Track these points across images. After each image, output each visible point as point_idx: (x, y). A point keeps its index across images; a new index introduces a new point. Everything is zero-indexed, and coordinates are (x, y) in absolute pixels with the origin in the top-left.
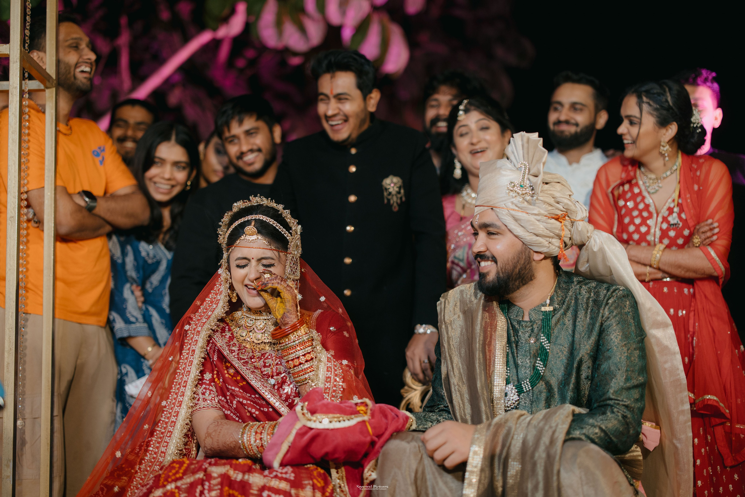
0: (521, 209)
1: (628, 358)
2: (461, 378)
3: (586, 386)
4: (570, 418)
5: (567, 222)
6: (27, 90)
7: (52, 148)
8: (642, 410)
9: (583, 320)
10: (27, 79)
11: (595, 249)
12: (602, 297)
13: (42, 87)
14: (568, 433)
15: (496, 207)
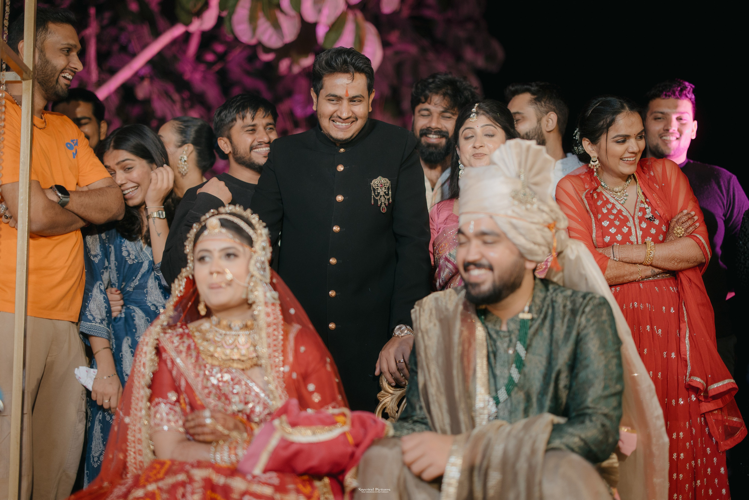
1: (606, 366)
2: (438, 388)
3: (564, 395)
4: (549, 428)
6: (4, 82)
7: (27, 142)
8: (619, 418)
9: (560, 329)
10: (4, 70)
12: (578, 305)
13: (19, 78)
14: (549, 442)
15: (495, 215)
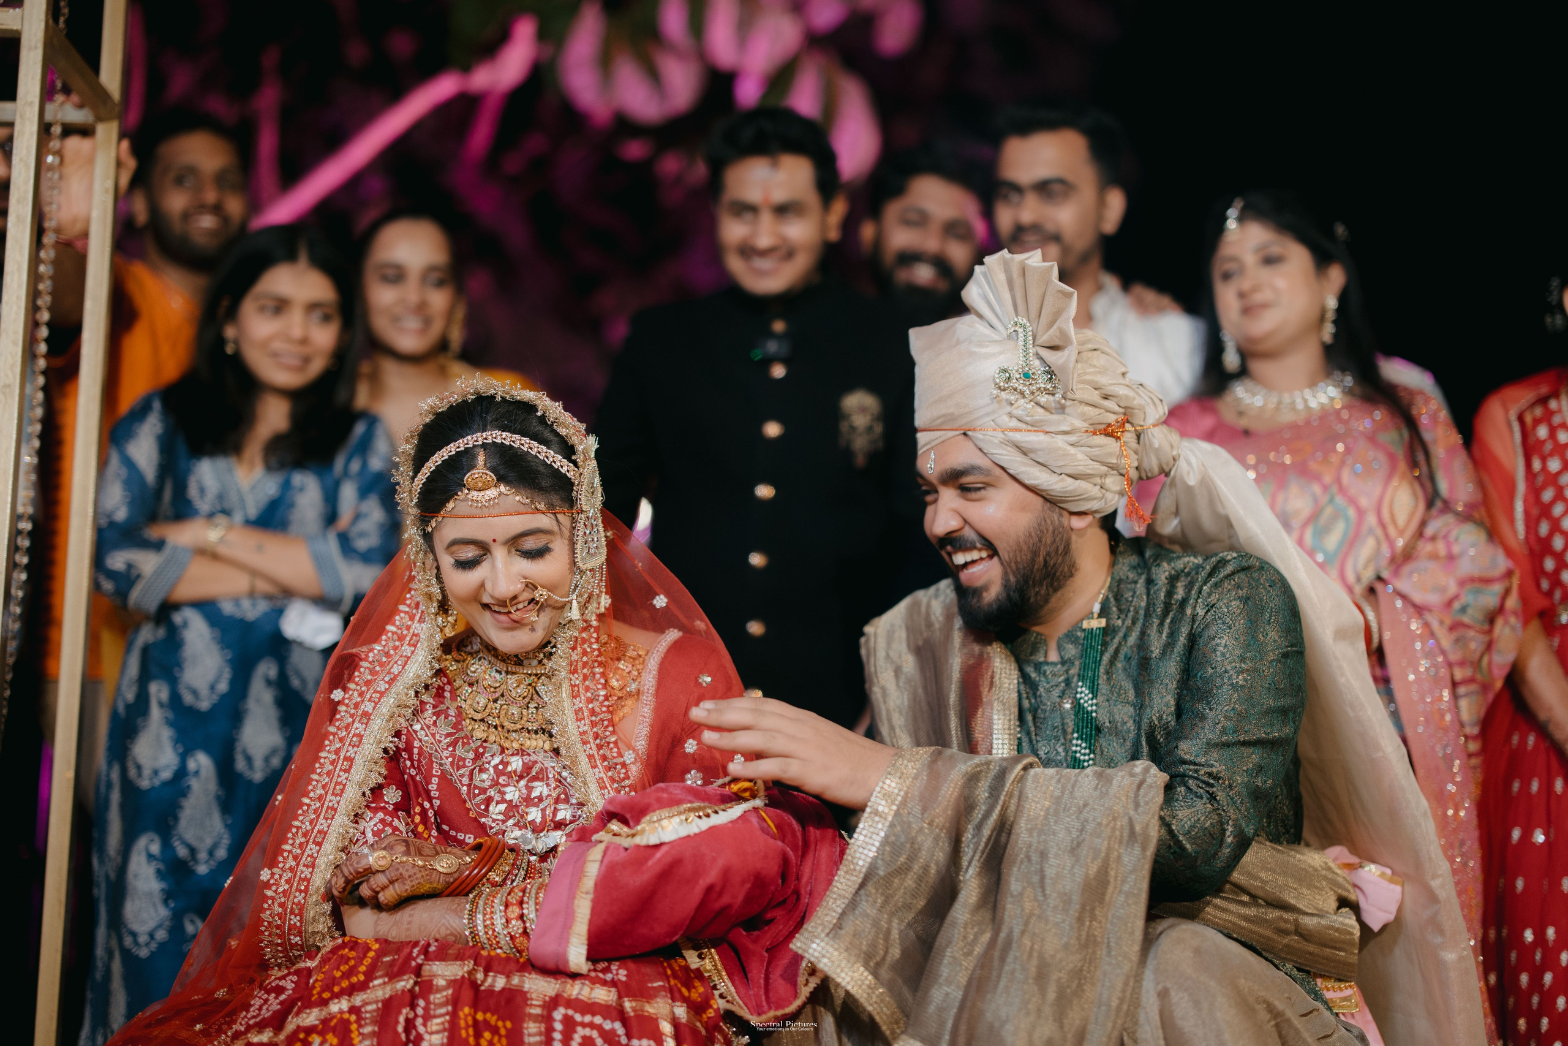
0: (1032, 426)
5: (1129, 437)
11: (1192, 481)
15: (974, 430)
